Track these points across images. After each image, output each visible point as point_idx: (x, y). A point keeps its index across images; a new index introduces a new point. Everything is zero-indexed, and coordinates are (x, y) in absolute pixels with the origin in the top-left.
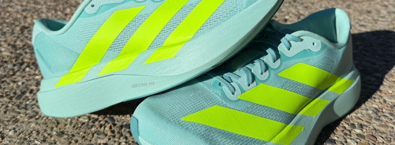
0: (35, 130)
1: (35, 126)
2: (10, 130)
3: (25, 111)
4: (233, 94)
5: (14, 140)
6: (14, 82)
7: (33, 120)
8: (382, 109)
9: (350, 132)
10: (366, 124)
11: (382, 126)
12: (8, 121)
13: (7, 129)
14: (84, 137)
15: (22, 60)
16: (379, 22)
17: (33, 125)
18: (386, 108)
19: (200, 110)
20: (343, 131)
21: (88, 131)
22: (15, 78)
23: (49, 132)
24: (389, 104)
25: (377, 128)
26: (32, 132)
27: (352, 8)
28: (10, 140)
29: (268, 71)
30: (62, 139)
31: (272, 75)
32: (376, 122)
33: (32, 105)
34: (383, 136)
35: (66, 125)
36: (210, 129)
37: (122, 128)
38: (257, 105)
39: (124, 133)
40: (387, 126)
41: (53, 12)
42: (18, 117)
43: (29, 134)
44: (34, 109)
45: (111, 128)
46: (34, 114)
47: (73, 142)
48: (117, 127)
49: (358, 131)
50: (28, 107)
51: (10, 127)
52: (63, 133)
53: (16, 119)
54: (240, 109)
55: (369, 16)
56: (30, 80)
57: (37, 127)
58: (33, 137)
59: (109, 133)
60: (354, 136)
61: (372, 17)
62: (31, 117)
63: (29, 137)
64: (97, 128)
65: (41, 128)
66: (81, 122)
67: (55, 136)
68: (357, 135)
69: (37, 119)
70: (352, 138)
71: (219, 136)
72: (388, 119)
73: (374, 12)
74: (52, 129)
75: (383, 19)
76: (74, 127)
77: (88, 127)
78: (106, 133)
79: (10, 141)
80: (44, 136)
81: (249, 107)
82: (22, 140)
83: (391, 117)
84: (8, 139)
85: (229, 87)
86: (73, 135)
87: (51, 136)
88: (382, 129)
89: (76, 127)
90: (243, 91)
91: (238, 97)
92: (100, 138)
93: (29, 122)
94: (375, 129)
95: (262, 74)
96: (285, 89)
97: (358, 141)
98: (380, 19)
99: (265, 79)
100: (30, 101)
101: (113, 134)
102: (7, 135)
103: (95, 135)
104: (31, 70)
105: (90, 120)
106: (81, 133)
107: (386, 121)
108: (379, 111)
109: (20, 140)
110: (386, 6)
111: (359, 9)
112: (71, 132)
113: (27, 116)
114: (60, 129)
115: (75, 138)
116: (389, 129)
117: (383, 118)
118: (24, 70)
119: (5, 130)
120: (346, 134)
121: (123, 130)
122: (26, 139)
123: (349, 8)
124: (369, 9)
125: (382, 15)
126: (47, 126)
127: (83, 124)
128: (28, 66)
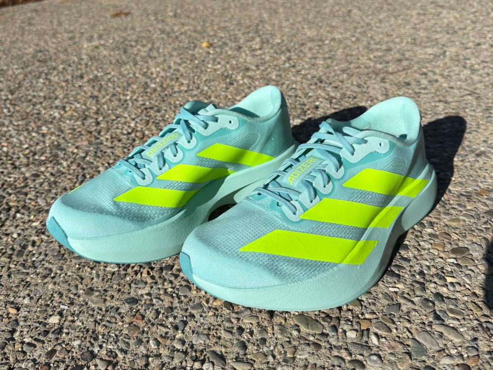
0: (56, 292)
1: (53, 287)
2: (24, 298)
3: (34, 271)
4: (294, 214)
5: (34, 309)
6: (7, 235)
7: (48, 279)
8: (449, 200)
9: (421, 232)
10: (435, 220)
11: (453, 220)
12: (17, 286)
13: (19, 297)
14: (119, 290)
15: (7, 204)
16: (422, 96)
17: (51, 286)
18: (453, 198)
19: (259, 237)
20: (413, 232)
21: (122, 282)
22: (6, 230)
23: (74, 291)
24: (454, 193)
25: (448, 223)
26: (52, 295)
27: (388, 81)
28: (28, 310)
29: (331, 182)
30: (93, 297)
31: (336, 187)
32: (446, 217)
33: (41, 261)
34: (457, 232)
35: (93, 279)
36: (273, 258)
37: (162, 272)
38: (323, 223)
39: (166, 277)
40: (458, 220)
41: (25, 134)
42: (28, 280)
43: (50, 299)
44: (45, 266)
45: (148, 273)
46: (48, 272)
47: (108, 298)
48: (156, 271)
49: (429, 230)
50: (37, 264)
51: (22, 294)
52: (92, 289)
53: (27, 282)
54: (304, 230)
55: (409, 89)
56: (27, 229)
57: (57, 288)
58: (56, 301)
59: (149, 281)
60: (426, 237)
61: (413, 90)
62: (45, 277)
63: (51, 303)
64: (132, 277)
65: (63, 288)
66: (109, 272)
67: (84, 296)
68: (430, 235)
69: (53, 278)
70: (424, 239)
71: (284, 264)
72: (458, 211)
73: (413, 83)
74: (77, 286)
75: (426, 91)
76: (103, 279)
77: (120, 277)
78: (144, 280)
79: (29, 312)
80: (70, 298)
81: (314, 226)
82: (44, 308)
83: (460, 209)
84: (25, 309)
85: (289, 207)
86: (105, 290)
87: (79, 296)
88: (454, 224)
89: (105, 280)
90: (305, 210)
91: (300, 217)
92: (139, 288)
93: (45, 284)
94: (447, 225)
95: (325, 187)
96: (353, 201)
97: (432, 241)
98: (423, 91)
99: (329, 192)
100: (36, 256)
101: (154, 281)
102: (22, 305)
103: (133, 285)
104: (23, 216)
105: (120, 268)
106: (115, 286)
107: (456, 214)
108: (446, 204)
109: (41, 308)
110: (425, 74)
111: (396, 82)
112: (102, 287)
113: (39, 276)
114: (87, 286)
115: (109, 293)
116: (462, 223)
117: (452, 211)
118: (14, 217)
119: (17, 298)
120: (417, 236)
121: (164, 273)
122: (48, 305)
123: (385, 82)
124: (407, 81)
125: (424, 86)
126: (69, 285)
127: (113, 274)
128: (18, 211)
